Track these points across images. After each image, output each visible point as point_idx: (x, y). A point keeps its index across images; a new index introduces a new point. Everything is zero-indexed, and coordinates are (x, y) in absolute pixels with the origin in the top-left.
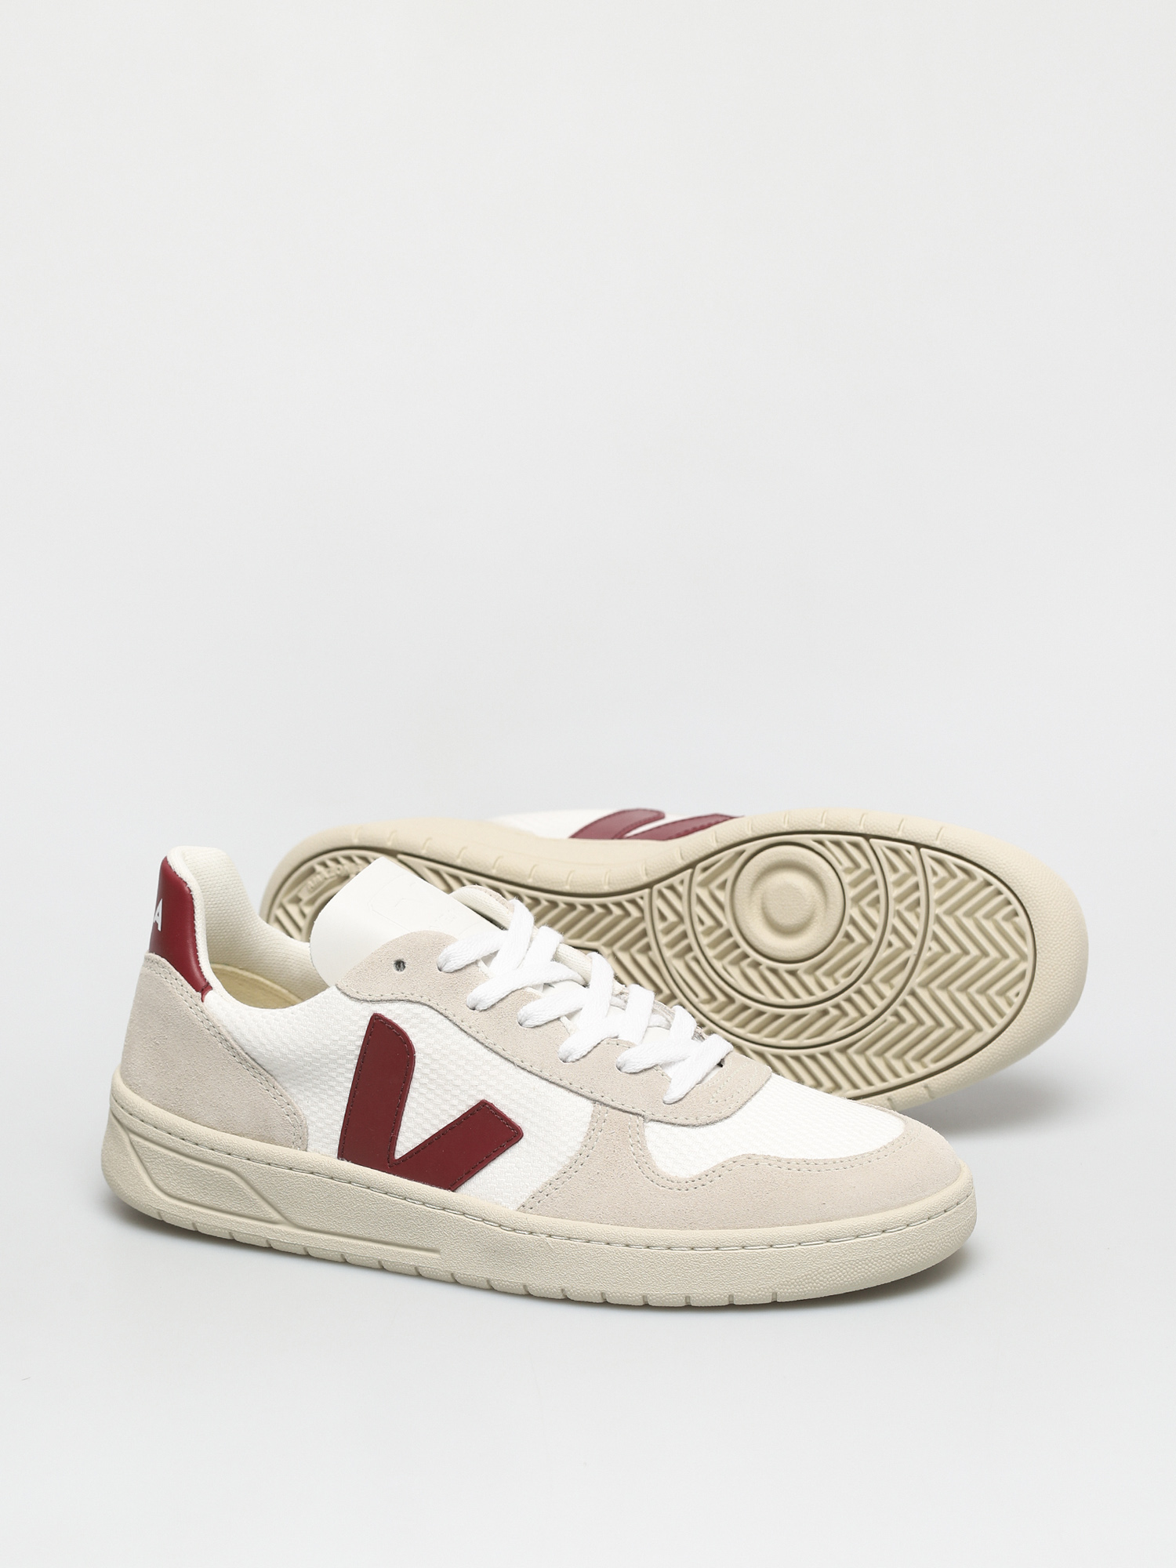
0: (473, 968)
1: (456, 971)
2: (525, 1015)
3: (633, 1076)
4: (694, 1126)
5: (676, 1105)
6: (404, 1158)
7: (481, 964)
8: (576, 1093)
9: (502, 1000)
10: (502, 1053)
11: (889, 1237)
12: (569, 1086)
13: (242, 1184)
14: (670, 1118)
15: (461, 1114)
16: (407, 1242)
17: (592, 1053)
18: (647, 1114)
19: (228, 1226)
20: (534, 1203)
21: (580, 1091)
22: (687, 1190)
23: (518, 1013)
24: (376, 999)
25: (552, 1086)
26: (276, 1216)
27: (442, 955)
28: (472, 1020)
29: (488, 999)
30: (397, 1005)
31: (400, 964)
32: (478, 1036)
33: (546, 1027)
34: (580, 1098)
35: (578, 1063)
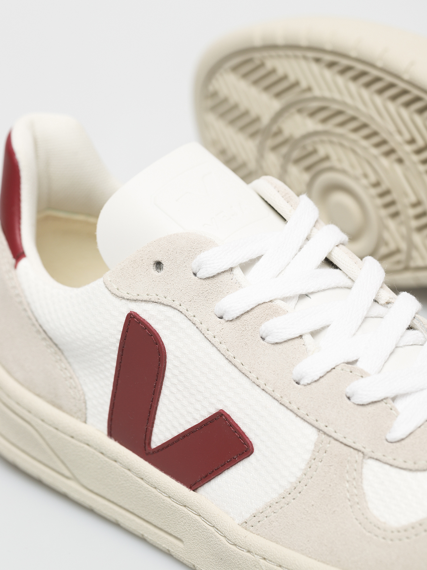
0: (227, 276)
1: (209, 278)
2: (266, 331)
3: (361, 407)
5: (398, 444)
6: (158, 449)
7: (238, 272)
8: (302, 419)
9: (248, 312)
10: (240, 367)
12: (296, 411)
13: (41, 441)
14: (389, 459)
15: (203, 419)
16: (159, 525)
17: (325, 378)
18: (367, 451)
21: (307, 418)
22: (392, 540)
23: (262, 327)
24: (132, 298)
25: (282, 407)
26: (67, 473)
27: (198, 259)
29: (233, 310)
30: (150, 306)
31: (158, 265)
33: (286, 345)
34: (306, 424)
35: (308, 387)
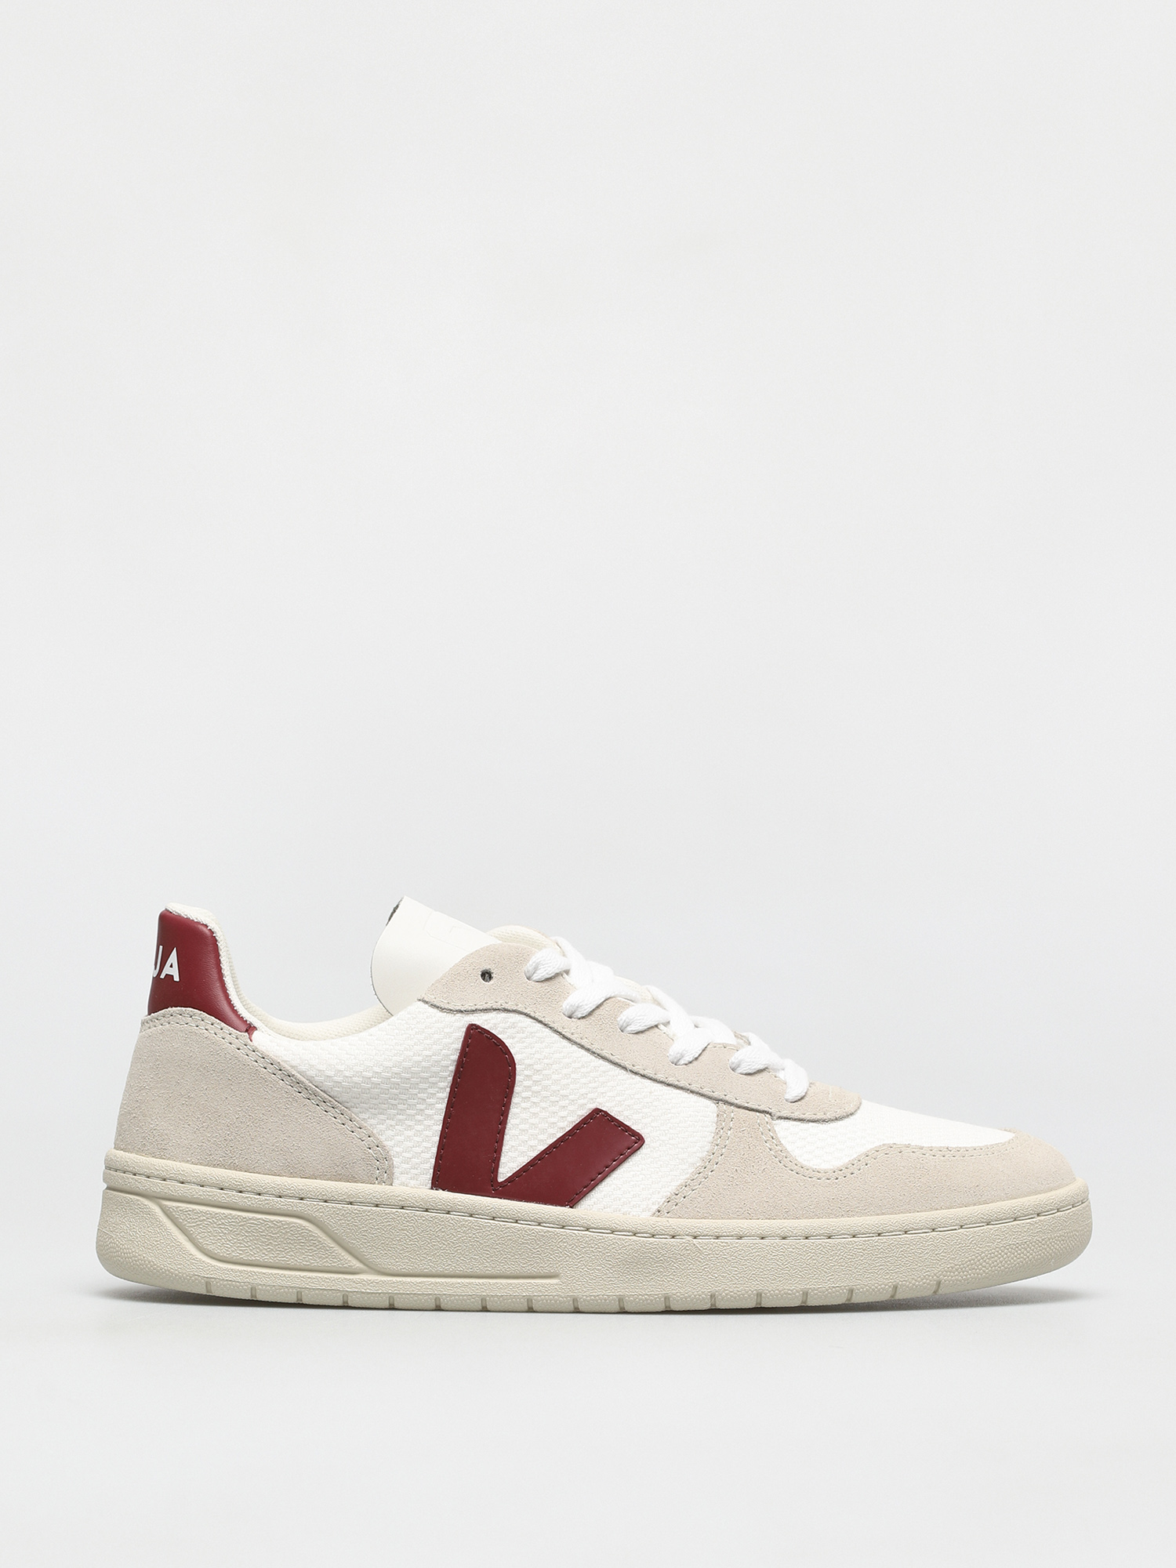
1: (547, 980)
2: (627, 1020)
3: (749, 1077)
4: (824, 1121)
5: (799, 1103)
6: (510, 1180)
9: (600, 1006)
11: (1044, 1221)
13: (315, 1231)
14: (796, 1115)
16: (520, 1271)
17: (703, 1055)
18: (774, 1111)
19: (298, 1284)
20: (672, 1204)
22: (837, 1179)
23: (618, 1019)
24: (469, 1009)
25: (669, 1088)
26: (355, 1264)
27: (531, 962)
28: (571, 1027)
29: (586, 1005)
31: (486, 975)
32: (583, 1042)
33: (648, 1032)
34: (702, 1099)
35: (690, 1064)
